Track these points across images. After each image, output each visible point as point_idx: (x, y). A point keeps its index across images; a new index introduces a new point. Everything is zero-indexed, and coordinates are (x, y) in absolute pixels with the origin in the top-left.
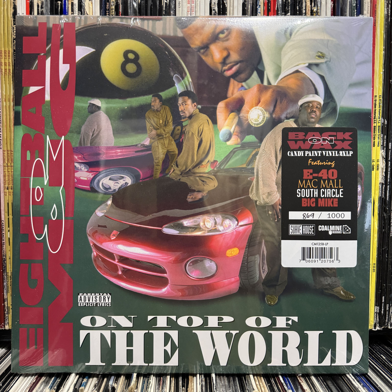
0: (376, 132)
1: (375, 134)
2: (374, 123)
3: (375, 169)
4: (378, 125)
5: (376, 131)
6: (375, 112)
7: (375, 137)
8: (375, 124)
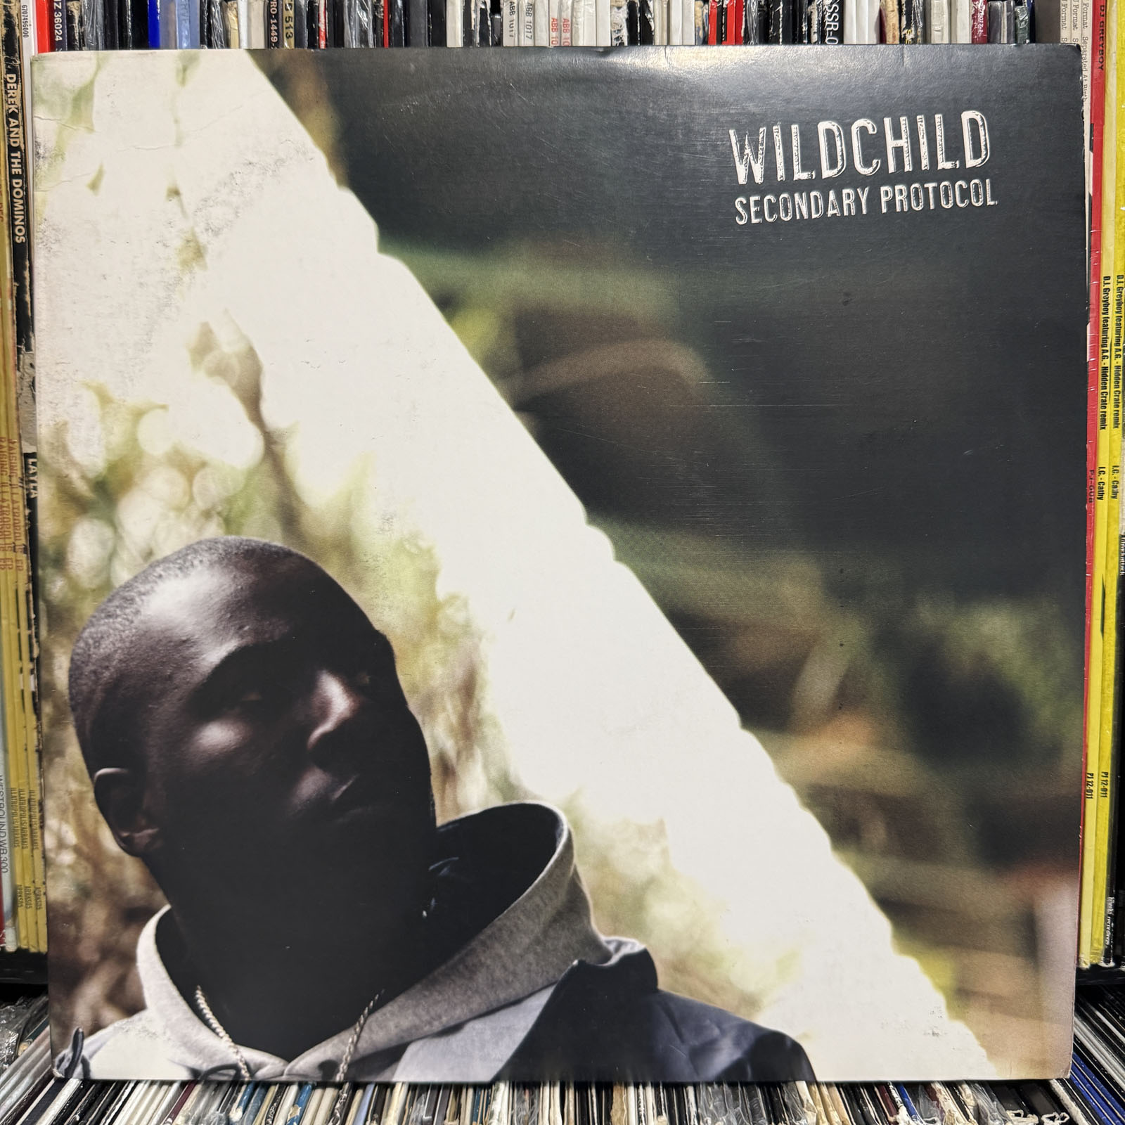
0: (1108, 385)
1: (1107, 390)
2: (1104, 357)
3: (1105, 496)
4: (1114, 363)
5: (1108, 382)
6: (1104, 325)
7: (1107, 399)
8: (1107, 361)
